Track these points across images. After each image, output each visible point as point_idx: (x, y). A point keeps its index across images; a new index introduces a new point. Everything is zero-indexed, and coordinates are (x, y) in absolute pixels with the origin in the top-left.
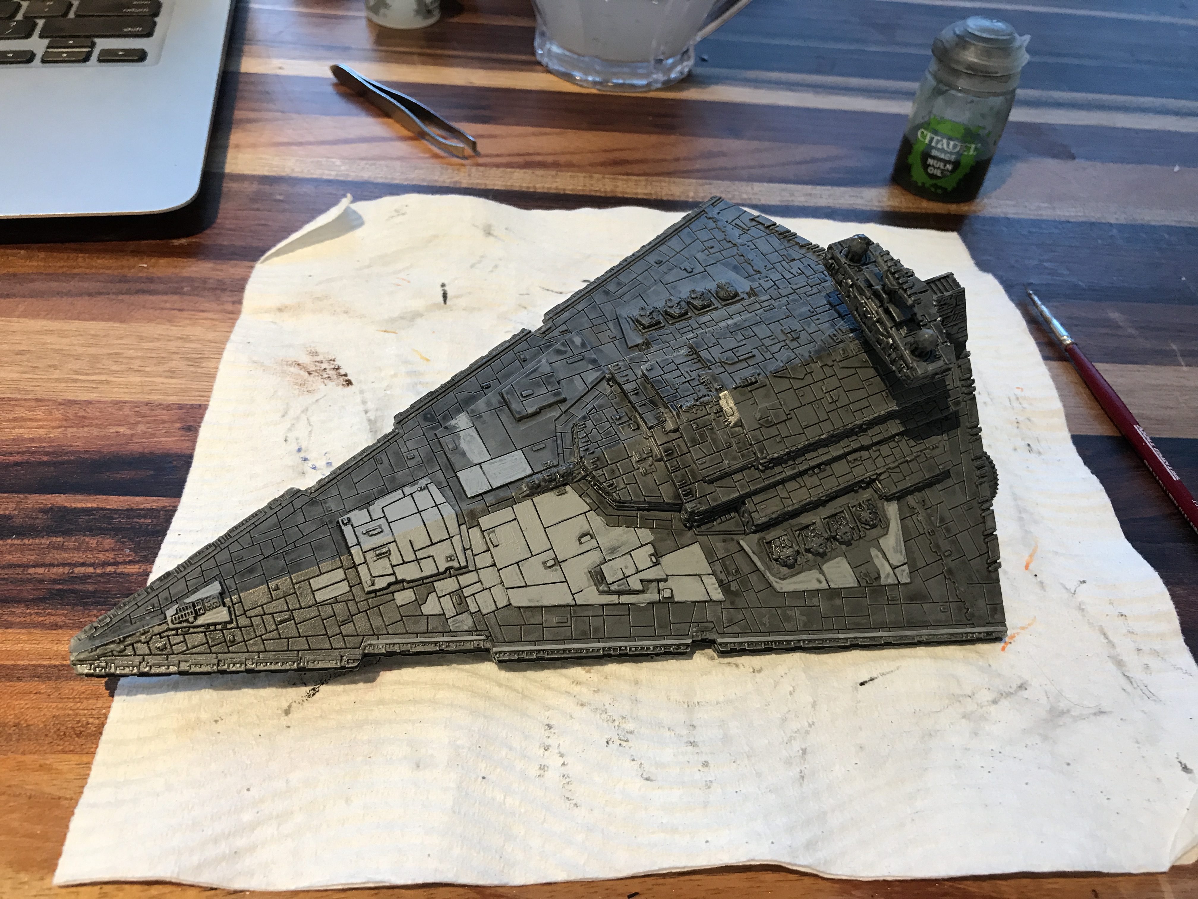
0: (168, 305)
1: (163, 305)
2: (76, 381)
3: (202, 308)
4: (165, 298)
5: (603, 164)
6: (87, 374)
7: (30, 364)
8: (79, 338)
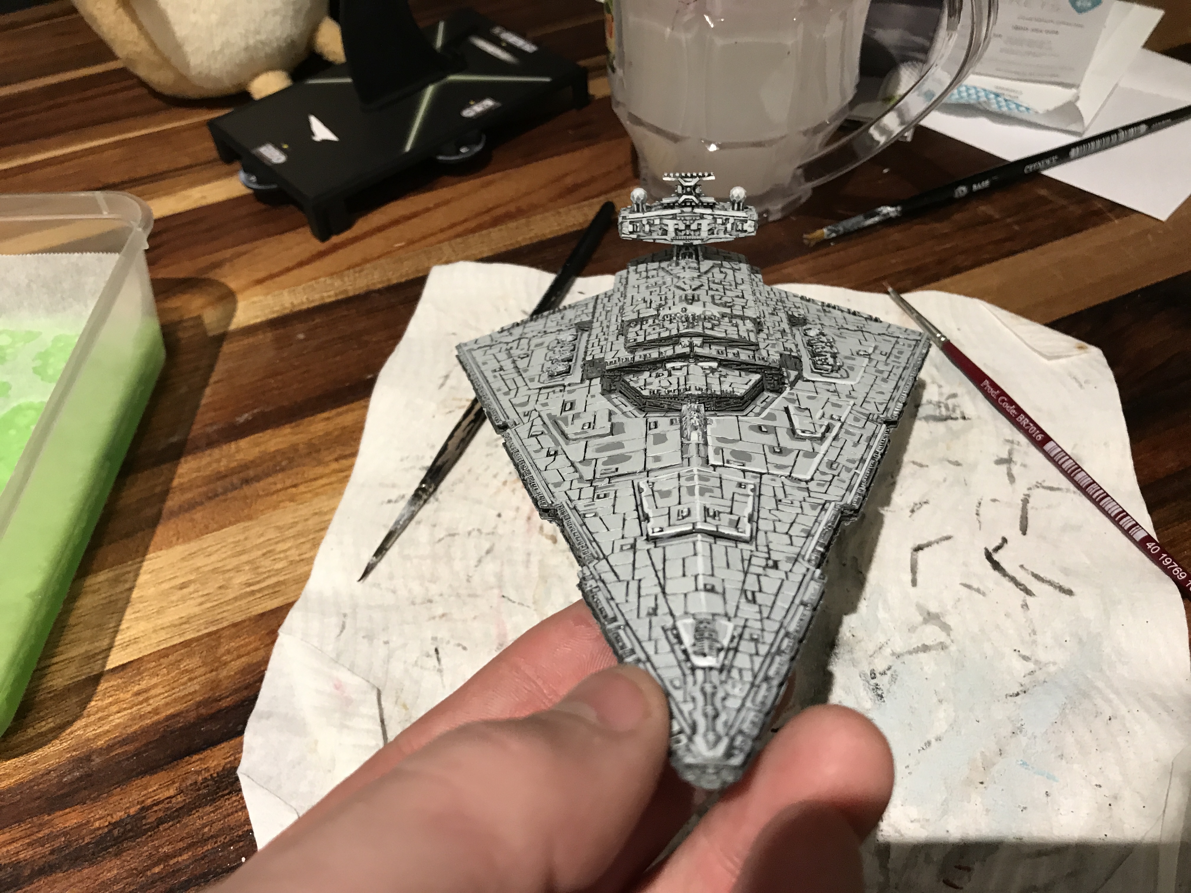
0: (279, 486)
1: (274, 488)
2: (253, 593)
3: (312, 476)
4: (271, 480)
5: (561, 196)
6: (258, 582)
7: (200, 593)
8: (224, 550)
